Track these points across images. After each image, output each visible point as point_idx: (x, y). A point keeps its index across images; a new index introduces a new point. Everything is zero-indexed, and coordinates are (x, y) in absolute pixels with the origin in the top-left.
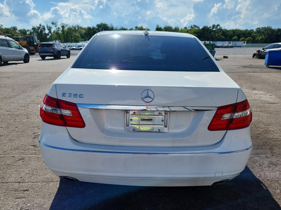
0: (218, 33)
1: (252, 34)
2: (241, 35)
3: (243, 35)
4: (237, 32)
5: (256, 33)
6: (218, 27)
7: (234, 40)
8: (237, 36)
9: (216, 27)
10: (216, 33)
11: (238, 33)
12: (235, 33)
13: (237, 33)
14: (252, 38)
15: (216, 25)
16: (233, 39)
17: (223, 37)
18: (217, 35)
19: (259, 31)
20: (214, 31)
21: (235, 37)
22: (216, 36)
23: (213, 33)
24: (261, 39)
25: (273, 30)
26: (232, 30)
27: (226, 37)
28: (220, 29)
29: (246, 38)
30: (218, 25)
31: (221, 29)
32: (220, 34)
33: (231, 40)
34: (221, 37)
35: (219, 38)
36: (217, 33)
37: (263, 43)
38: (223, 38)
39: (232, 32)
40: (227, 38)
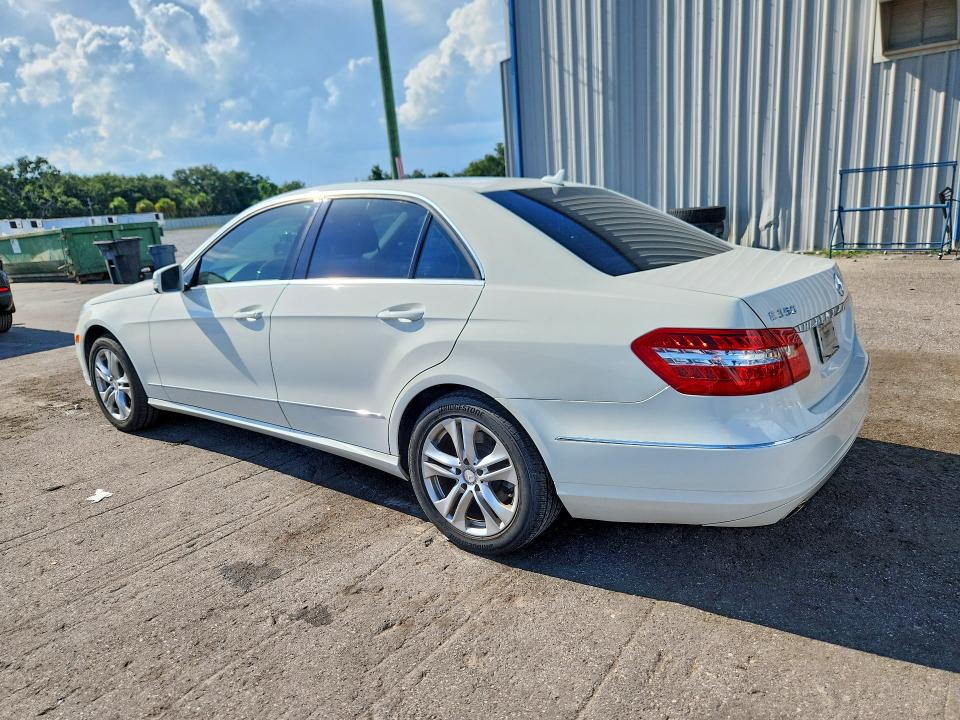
0: (50, 189)
1: (169, 190)
2: (135, 192)
3: (138, 192)
4: (117, 183)
5: (177, 187)
6: (44, 167)
7: (117, 211)
8: (122, 197)
9: (33, 166)
10: (41, 187)
11: (123, 187)
12: (114, 188)
13: (120, 187)
14: (173, 203)
15: (33, 159)
16: (112, 205)
17: (75, 202)
18: (46, 195)
19: (183, 179)
20: (33, 182)
21: (117, 201)
22: (47, 201)
23: (28, 188)
24: (199, 203)
25: (222, 175)
26: (96, 177)
27: (85, 203)
28: (52, 174)
29: (155, 201)
30: (40, 161)
31: (56, 176)
32: (57, 190)
33: (106, 211)
34: (67, 204)
35: (59, 204)
36: (45, 189)
37: (211, 214)
38: (76, 207)
39: (99, 186)
40: (89, 203)
